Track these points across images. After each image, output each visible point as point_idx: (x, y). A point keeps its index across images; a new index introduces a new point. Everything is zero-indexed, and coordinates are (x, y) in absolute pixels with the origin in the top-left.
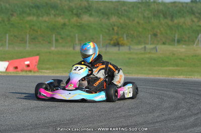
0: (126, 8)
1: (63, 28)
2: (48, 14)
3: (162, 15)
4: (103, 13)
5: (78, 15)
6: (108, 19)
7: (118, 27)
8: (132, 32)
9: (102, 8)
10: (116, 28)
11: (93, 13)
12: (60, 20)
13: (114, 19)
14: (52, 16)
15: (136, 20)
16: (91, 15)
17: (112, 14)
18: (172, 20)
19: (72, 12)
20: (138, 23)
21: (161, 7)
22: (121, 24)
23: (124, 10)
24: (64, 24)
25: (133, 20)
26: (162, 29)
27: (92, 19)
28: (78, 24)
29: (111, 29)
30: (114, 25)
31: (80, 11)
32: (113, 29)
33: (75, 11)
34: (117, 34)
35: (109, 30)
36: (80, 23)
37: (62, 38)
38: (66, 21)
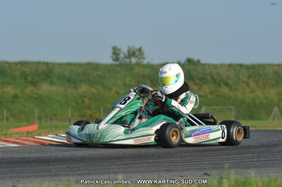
0: (100, 73)
1: (13, 102)
4: (69, 80)
5: (34, 83)
6: (76, 88)
7: (90, 99)
9: (67, 73)
10: (86, 101)
11: (55, 80)
12: (10, 90)
13: (83, 88)
15: (114, 88)
16: (52, 83)
17: (81, 81)
19: (26, 79)
20: (117, 93)
21: (147, 71)
22: (94, 94)
23: (98, 75)
24: (16, 96)
25: (110, 89)
27: (53, 88)
28: (35, 96)
29: (80, 101)
30: (85, 97)
31: (37, 78)
32: (83, 102)
33: (29, 78)
34: (89, 108)
35: (77, 103)
36: (37, 94)
37: (13, 115)
38: (18, 91)
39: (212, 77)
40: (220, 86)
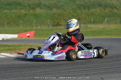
0: (62, 4)
1: (25, 17)
2: (16, 8)
3: (82, 8)
4: (48, 7)
5: (33, 9)
6: (51, 10)
7: (57, 15)
8: (66, 18)
9: (47, 4)
10: (56, 16)
11: (42, 7)
12: (23, 12)
13: (55, 10)
14: (18, 10)
15: (68, 10)
16: (41, 8)
17: (53, 7)
18: (89, 10)
19: (30, 7)
20: (69, 12)
21: (82, 3)
22: (59, 13)
24: (26, 14)
25: (66, 11)
26: (83, 16)
27: (42, 11)
28: (34, 14)
29: (53, 16)
30: (55, 14)
31: (35, 6)
32: (54, 16)
33: (31, 6)
34: (57, 19)
35: (52, 17)
36: (35, 13)
37: (25, 22)
38: (27, 12)
39: (110, 5)
40: (113, 9)
